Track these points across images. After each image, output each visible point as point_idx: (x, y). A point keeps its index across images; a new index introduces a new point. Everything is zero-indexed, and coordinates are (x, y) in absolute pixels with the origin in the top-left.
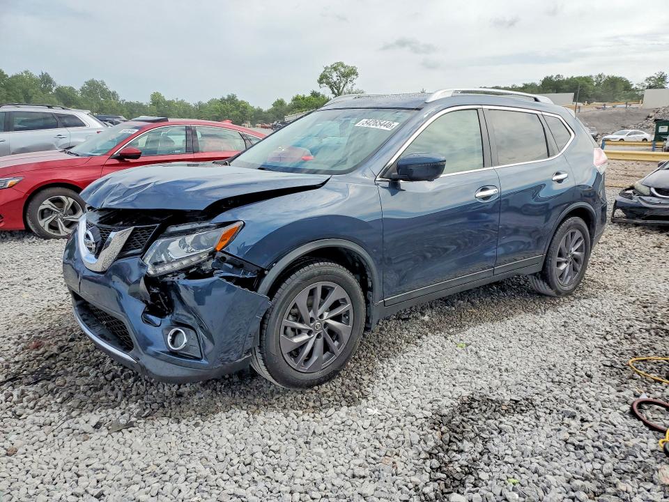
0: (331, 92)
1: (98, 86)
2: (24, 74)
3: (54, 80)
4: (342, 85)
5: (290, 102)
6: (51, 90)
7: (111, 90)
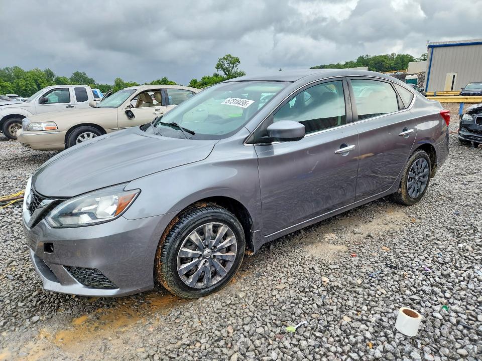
0: (224, 73)
1: (81, 75)
2: (35, 71)
3: (54, 73)
4: (231, 69)
5: (200, 80)
6: (52, 80)
7: (90, 77)
